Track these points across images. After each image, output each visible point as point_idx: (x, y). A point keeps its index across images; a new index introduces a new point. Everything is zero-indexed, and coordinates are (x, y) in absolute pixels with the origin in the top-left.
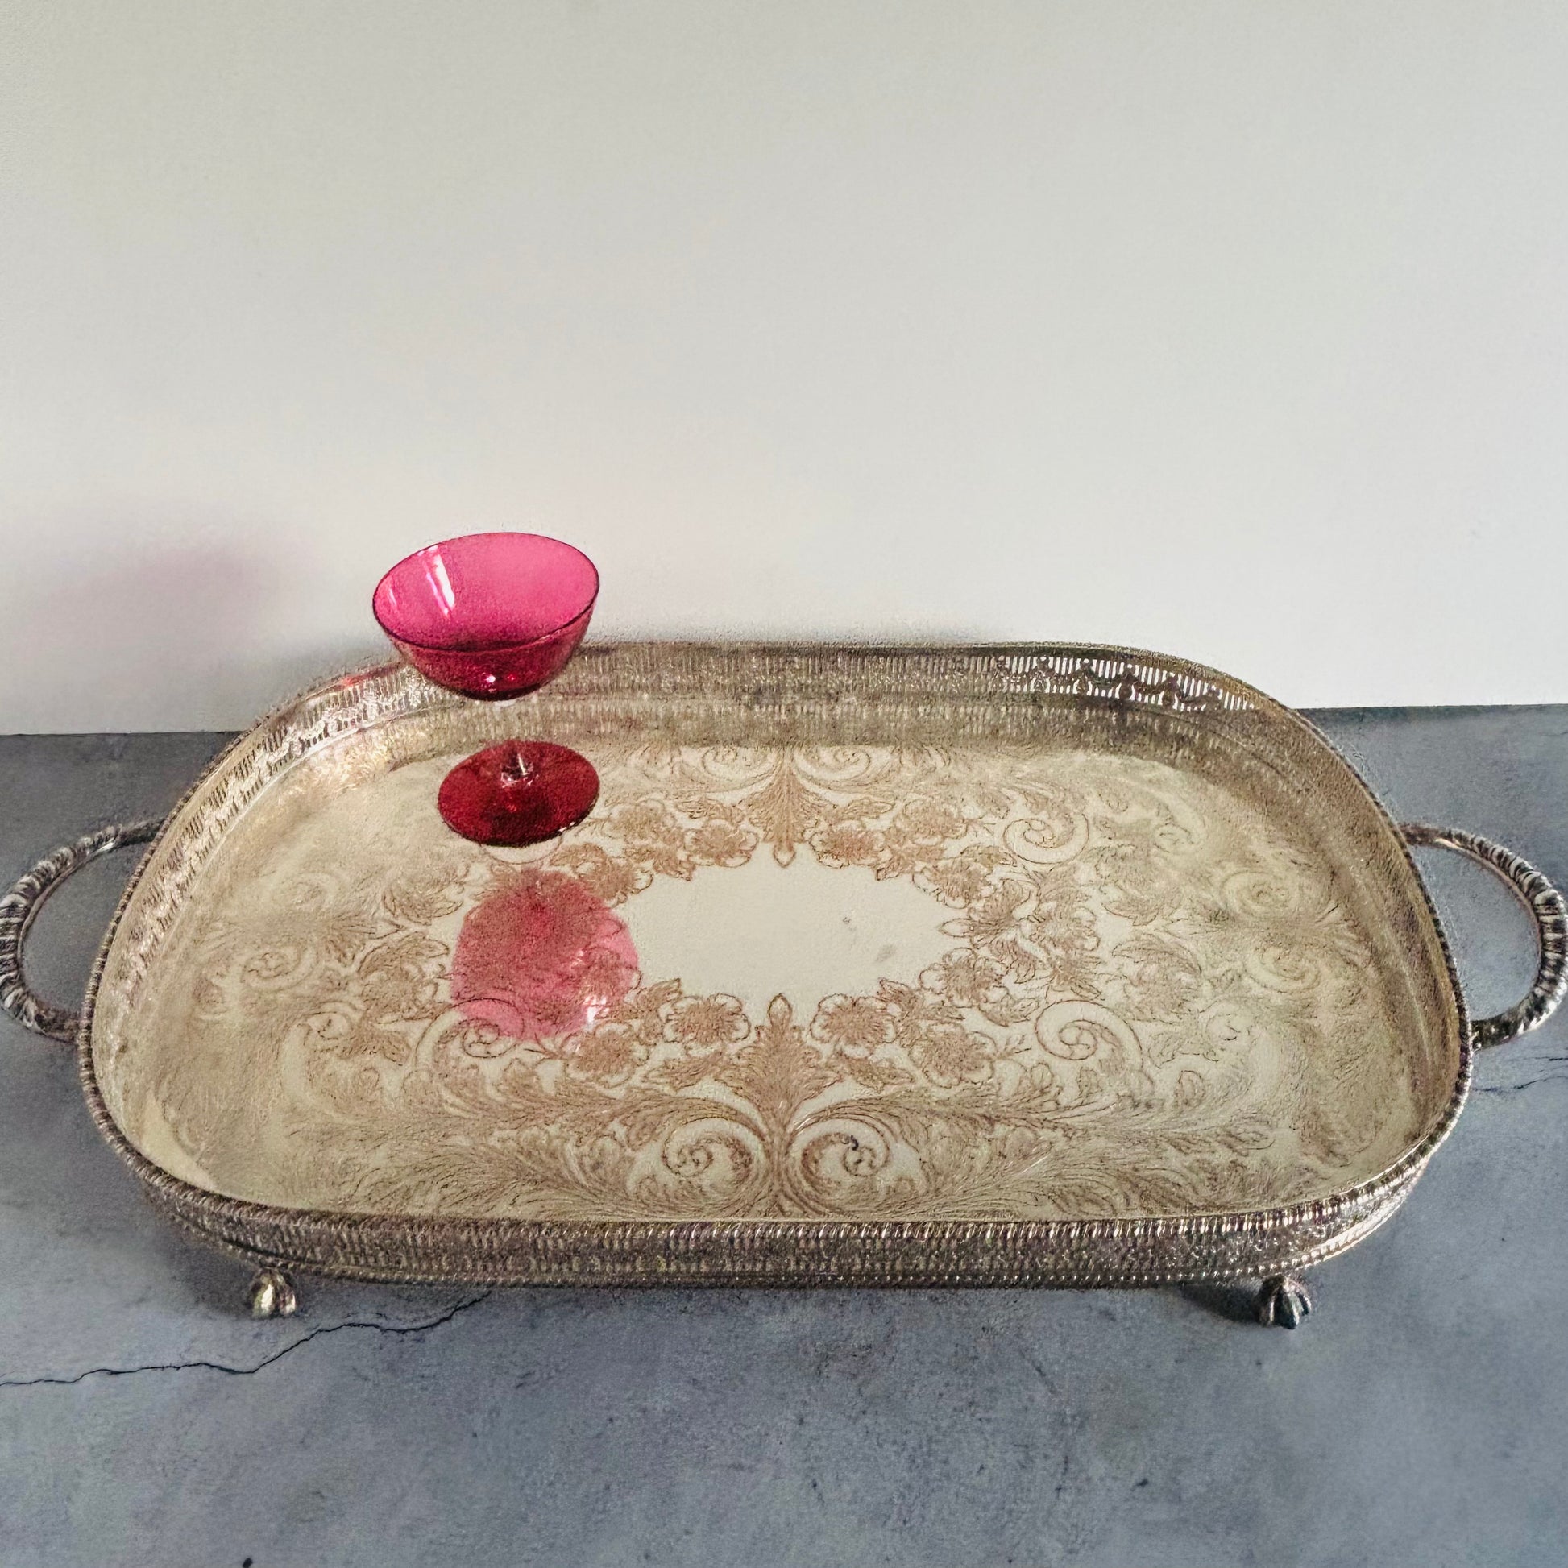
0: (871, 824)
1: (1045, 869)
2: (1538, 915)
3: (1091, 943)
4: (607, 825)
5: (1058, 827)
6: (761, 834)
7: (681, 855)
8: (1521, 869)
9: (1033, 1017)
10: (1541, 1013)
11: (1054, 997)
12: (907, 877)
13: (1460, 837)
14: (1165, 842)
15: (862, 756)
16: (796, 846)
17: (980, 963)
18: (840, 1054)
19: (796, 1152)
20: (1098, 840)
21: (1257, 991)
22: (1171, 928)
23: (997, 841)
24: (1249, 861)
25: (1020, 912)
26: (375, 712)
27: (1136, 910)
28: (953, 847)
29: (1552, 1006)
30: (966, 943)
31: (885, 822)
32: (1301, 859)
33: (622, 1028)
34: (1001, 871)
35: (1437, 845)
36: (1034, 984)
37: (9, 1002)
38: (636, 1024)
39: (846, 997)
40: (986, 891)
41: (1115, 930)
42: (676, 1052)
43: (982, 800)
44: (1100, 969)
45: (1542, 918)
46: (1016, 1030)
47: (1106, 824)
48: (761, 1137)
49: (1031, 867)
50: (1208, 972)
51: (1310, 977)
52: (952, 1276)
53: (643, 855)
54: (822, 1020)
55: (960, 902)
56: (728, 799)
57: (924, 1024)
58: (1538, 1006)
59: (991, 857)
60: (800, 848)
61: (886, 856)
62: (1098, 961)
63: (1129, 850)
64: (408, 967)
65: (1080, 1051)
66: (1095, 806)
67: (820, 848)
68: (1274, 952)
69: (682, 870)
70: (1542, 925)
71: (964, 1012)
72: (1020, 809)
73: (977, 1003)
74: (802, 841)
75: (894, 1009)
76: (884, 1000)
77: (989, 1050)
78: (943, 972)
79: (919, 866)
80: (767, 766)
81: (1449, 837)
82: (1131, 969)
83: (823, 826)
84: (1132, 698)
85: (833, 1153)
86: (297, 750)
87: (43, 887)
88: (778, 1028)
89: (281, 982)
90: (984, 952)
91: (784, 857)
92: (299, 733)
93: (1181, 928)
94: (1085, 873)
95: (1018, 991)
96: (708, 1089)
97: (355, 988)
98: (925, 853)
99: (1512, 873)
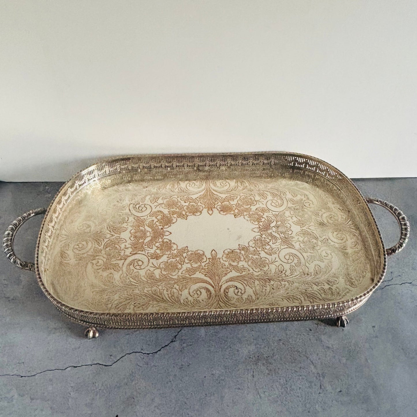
0: (232, 203)
1: (277, 213)
2: (400, 221)
3: (290, 232)
4: (163, 205)
5: (279, 201)
6: (204, 206)
7: (184, 213)
8: (396, 210)
9: (278, 253)
10: (402, 247)
11: (282, 247)
12: (242, 217)
13: (380, 201)
14: (307, 205)
15: (227, 184)
16: (213, 209)
17: (263, 239)
18: (230, 264)
19: (222, 290)
20: (290, 205)
21: (332, 243)
22: (310, 228)
23: (265, 206)
24: (328, 209)
25: (272, 225)
26: (97, 176)
27: (300, 223)
28: (253, 208)
29: (404, 245)
30: (259, 234)
31: (235, 202)
32: (341, 208)
33: (174, 260)
34: (266, 214)
35: (375, 203)
36: (277, 244)
37: (12, 260)
38: (178, 259)
39: (230, 250)
40: (263, 220)
41: (296, 229)
42: (189, 266)
43: (259, 195)
44: (294, 239)
45: (401, 222)
46: (274, 256)
47: (292, 200)
48: (213, 287)
49: (274, 213)
50: (320, 239)
51: (345, 240)
52: (264, 320)
53: (174, 213)
54: (225, 256)
55: (257, 223)
56: (194, 197)
57: (250, 256)
58: (401, 245)
59: (263, 211)
60: (214, 210)
61: (236, 211)
62: (293, 238)
63: (298, 207)
64: (116, 246)
65: (290, 261)
66: (289, 196)
67: (219, 210)
68: (335, 233)
69: (185, 217)
70: (401, 224)
71: (260, 252)
72: (270, 197)
73: (263, 249)
74: (215, 208)
75: (243, 252)
76: (240, 250)
77: (267, 261)
78: (254, 242)
79: (245, 213)
80: (203, 187)
81: (377, 201)
82: (301, 239)
83: (220, 204)
84: (296, 166)
85: (231, 290)
86: (78, 187)
87: (16, 228)
88: (214, 258)
89: (84, 251)
90: (264, 236)
91: (210, 212)
92: (78, 183)
93: (312, 228)
94: (287, 214)
95: (273, 246)
96: (198, 275)
97: (103, 252)
98: (246, 210)
99: (393, 210)
